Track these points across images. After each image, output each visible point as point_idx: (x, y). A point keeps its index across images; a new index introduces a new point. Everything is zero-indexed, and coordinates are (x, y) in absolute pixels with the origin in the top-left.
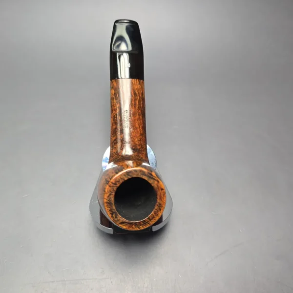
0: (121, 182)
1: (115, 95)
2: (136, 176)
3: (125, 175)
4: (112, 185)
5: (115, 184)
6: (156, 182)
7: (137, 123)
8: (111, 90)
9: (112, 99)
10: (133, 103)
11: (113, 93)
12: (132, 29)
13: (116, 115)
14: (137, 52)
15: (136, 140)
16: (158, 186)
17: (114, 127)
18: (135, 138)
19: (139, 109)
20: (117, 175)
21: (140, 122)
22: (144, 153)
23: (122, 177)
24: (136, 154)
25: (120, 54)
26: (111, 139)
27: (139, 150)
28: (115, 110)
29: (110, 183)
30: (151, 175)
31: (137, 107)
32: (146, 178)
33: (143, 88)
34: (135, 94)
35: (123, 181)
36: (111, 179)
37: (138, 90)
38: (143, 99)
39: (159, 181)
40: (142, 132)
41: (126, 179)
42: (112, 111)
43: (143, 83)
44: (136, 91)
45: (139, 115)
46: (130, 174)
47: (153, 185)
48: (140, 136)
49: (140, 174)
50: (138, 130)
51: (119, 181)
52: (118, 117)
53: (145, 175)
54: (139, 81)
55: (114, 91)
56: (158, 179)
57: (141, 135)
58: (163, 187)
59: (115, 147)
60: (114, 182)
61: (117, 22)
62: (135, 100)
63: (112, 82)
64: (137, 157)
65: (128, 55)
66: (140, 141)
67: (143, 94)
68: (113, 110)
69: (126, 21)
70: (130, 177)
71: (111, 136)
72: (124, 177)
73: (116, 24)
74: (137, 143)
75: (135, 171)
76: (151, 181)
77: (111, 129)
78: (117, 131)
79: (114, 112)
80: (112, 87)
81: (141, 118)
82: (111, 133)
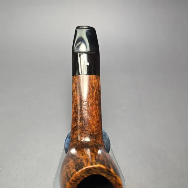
0: (81, 179)
1: (76, 88)
2: (95, 174)
3: (85, 173)
4: (73, 182)
5: (76, 181)
6: (114, 179)
7: (94, 112)
8: (73, 84)
9: (73, 91)
10: (91, 95)
11: (75, 87)
12: (90, 34)
13: (77, 105)
14: (94, 53)
15: (94, 127)
16: (116, 182)
17: (75, 115)
18: (92, 125)
19: (96, 100)
20: (77, 173)
21: (97, 111)
22: (101, 138)
23: (82, 175)
24: (94, 139)
25: (80, 54)
26: (72, 125)
27: (96, 136)
28: (76, 101)
29: (71, 181)
30: (110, 171)
31: (94, 98)
32: (104, 175)
33: (99, 82)
34: (93, 87)
35: (83, 178)
36: (71, 176)
37: (95, 84)
38: (99, 91)
39: (118, 177)
40: (98, 119)
41: (86, 176)
42: (73, 102)
43: (99, 77)
44: (94, 85)
45: (96, 105)
46: (90, 172)
47: (111, 181)
48: (96, 123)
49: (99, 171)
50: (95, 118)
51: (79, 179)
52: (79, 107)
53: (104, 173)
54: (96, 76)
55: (75, 86)
56: (116, 175)
57: (98, 122)
58: (120, 183)
59: (75, 133)
60: (74, 180)
61: (78, 28)
62: (93, 92)
63: (74, 77)
64: (94, 143)
65: (87, 55)
66: (97, 127)
67: (99, 87)
68: (74, 100)
69: (85, 27)
70: (90, 175)
71: (72, 123)
72: (84, 174)
73: (77, 29)
74: (94, 130)
75: (94, 168)
76: (109, 178)
77: (72, 117)
78: (77, 119)
79: (75, 103)
80: (74, 82)
81: (98, 107)
82: (72, 120)
